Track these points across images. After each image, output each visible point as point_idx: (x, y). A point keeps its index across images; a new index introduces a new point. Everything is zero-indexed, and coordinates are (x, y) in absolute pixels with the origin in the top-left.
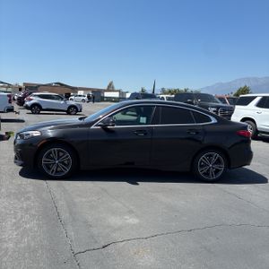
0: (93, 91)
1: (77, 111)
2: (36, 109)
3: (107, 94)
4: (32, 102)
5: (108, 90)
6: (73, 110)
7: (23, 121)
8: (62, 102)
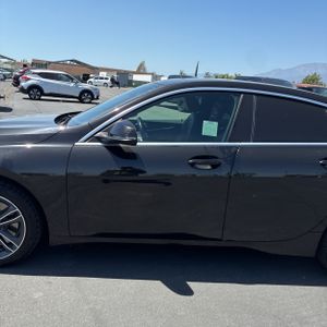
0: (119, 72)
1: (93, 98)
2: (35, 93)
3: (136, 78)
4: (30, 82)
5: (138, 72)
6: (87, 97)
7: (9, 110)
8: (72, 85)
